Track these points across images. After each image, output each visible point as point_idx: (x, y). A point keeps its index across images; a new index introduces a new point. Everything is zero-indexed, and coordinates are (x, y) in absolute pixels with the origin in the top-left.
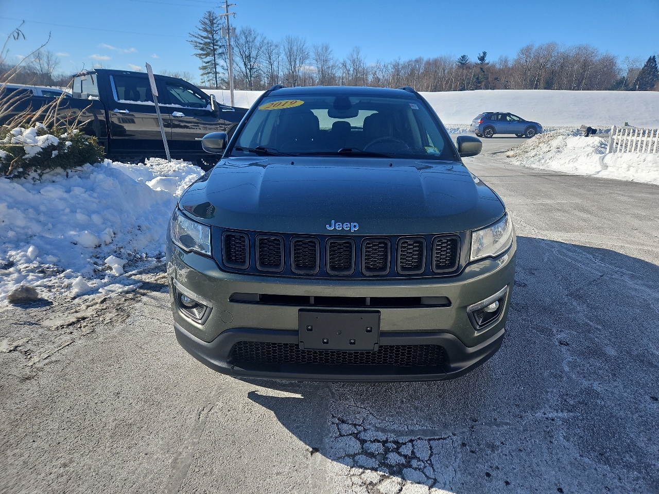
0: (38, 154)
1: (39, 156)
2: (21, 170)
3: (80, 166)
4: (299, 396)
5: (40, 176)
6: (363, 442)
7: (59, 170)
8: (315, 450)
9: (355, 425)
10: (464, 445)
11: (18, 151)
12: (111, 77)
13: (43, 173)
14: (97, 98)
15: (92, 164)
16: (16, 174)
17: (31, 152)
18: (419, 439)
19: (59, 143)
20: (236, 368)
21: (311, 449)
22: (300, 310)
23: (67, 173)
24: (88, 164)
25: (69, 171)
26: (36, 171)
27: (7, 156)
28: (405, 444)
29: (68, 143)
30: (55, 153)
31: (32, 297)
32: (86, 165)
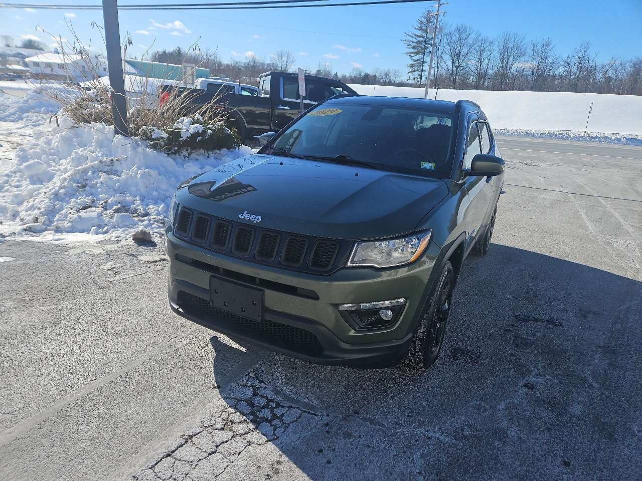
0: (188, 138)
1: (189, 140)
2: (176, 148)
3: (219, 150)
4: (244, 350)
5: (189, 154)
6: (255, 394)
7: (202, 151)
8: (218, 387)
9: (262, 382)
10: (327, 425)
11: (176, 134)
12: (281, 78)
13: (192, 153)
14: (268, 96)
15: (228, 149)
16: (173, 151)
17: (184, 136)
18: (298, 408)
19: (203, 131)
20: (180, 310)
21: (216, 385)
22: (212, 276)
23: (209, 154)
24: (225, 149)
25: (210, 153)
26: (187, 150)
27: (168, 137)
28: (283, 407)
29: (209, 132)
30: (199, 138)
31: (147, 239)
32: (223, 149)
